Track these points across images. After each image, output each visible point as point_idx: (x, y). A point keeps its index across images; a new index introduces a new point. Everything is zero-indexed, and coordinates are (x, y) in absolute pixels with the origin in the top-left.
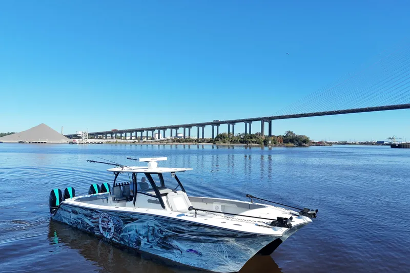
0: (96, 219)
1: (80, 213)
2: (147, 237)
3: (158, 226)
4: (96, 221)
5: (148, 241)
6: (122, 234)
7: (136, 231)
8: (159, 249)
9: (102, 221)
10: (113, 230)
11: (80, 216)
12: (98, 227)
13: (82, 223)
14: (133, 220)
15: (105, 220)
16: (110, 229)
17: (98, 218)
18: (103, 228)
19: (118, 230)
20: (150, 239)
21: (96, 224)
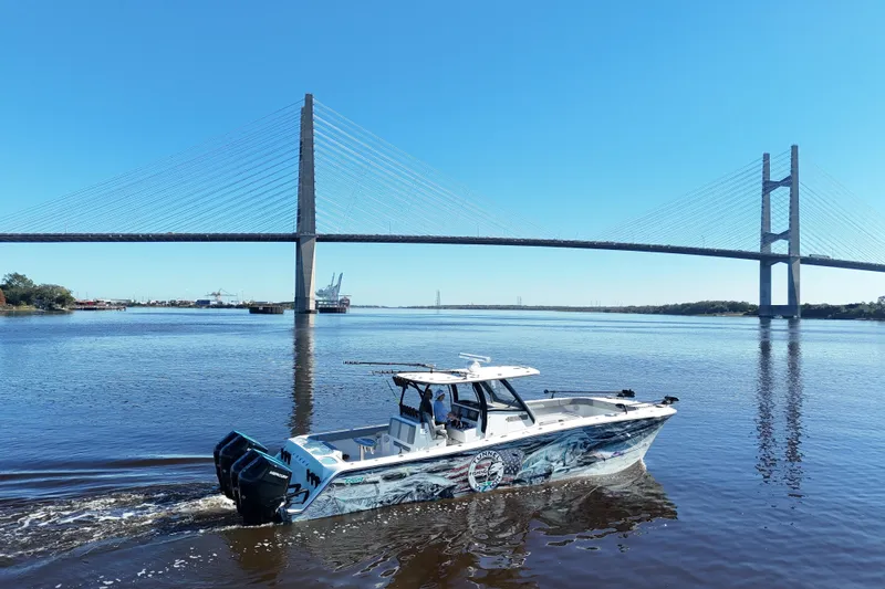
0: (461, 468)
1: (412, 474)
2: (564, 460)
3: (582, 439)
4: (462, 472)
5: (564, 465)
6: (520, 472)
7: (547, 459)
8: (579, 469)
9: (477, 468)
10: (501, 474)
11: (415, 478)
12: (466, 480)
13: (418, 490)
14: (544, 444)
15: (484, 463)
16: (496, 474)
17: (468, 466)
18: (477, 478)
19: (511, 469)
20: (567, 461)
21: (461, 478)
